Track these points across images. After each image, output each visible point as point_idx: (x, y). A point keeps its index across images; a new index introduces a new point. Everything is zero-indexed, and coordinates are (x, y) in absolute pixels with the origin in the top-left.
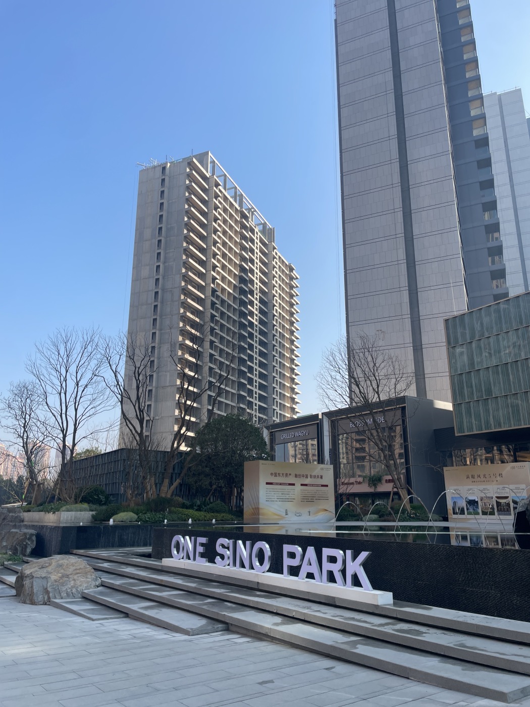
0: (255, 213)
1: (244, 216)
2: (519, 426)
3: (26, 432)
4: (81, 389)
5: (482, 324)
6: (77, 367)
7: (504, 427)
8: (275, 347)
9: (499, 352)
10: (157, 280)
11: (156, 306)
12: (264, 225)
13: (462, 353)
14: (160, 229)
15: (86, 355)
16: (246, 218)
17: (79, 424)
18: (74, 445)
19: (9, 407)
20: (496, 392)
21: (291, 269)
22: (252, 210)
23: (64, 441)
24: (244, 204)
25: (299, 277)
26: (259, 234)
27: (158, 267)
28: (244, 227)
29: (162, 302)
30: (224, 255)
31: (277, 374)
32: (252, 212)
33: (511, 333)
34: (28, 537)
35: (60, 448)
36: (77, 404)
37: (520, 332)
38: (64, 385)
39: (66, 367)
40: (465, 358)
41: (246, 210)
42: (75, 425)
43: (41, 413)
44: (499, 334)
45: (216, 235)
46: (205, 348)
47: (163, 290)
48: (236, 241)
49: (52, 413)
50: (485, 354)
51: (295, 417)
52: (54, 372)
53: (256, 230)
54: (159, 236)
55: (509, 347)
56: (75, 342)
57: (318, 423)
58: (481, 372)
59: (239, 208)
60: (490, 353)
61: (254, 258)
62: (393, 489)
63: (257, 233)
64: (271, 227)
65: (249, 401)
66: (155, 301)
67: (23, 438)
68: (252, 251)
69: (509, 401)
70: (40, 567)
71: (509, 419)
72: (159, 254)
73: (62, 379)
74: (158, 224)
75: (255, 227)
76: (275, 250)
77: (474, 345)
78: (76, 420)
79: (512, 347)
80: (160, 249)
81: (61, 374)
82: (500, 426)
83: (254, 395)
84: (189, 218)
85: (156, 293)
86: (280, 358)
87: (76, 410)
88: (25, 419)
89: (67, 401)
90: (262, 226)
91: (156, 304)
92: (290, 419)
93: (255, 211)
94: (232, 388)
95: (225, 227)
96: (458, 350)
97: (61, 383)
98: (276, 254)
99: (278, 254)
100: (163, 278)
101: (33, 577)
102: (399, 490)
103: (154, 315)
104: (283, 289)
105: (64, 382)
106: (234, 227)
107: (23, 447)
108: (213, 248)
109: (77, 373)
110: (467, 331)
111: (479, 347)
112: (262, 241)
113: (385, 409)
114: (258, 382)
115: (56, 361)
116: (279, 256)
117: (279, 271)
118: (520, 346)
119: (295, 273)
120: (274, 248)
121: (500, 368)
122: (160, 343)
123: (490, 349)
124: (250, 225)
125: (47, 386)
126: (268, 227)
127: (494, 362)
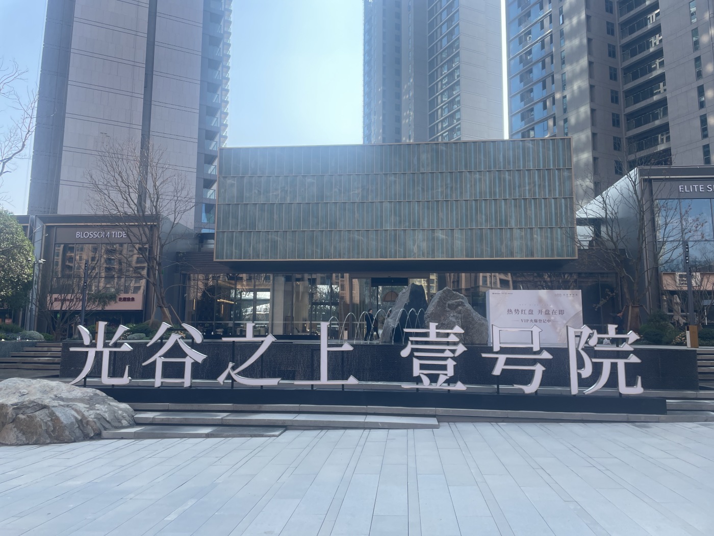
5: (256, 163)
7: (262, 258)
9: (268, 192)
13: (232, 185)
33: (281, 178)
37: (289, 179)
40: (235, 190)
50: (255, 191)
55: (277, 189)
58: (249, 206)
60: (259, 192)
69: (270, 236)
71: (267, 252)
77: (245, 180)
79: (279, 191)
82: (258, 257)
110: (241, 166)
111: (250, 183)
118: (287, 191)
121: (266, 206)
127: (262, 200)
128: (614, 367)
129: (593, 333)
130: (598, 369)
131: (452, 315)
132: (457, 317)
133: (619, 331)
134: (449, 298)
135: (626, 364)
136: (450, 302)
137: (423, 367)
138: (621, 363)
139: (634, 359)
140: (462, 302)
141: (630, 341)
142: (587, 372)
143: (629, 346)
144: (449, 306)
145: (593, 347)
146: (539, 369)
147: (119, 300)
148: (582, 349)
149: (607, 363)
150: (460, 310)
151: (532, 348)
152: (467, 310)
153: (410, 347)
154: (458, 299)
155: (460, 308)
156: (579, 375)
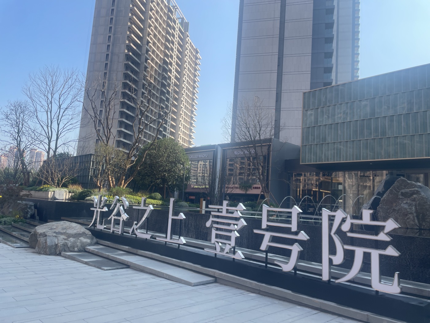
0: (177, 10)
1: (170, 10)
2: (339, 161)
3: (20, 137)
4: (62, 111)
5: (326, 98)
6: (60, 95)
7: (330, 161)
8: (183, 102)
9: (334, 115)
10: (109, 46)
11: (106, 64)
12: (183, 19)
13: (311, 115)
14: (113, 10)
15: (66, 87)
16: (172, 12)
17: (60, 134)
18: (56, 148)
19: (7, 117)
20: (329, 140)
21: (197, 52)
22: (176, 7)
23: (49, 145)
24: (170, 2)
25: (201, 58)
26: (179, 24)
27: (110, 37)
28: (169, 18)
29: (111, 62)
30: (155, 36)
31: (182, 119)
32: (176, 9)
33: (343, 105)
34: (29, 206)
35: (46, 149)
36: (59, 120)
37: (349, 105)
38: (50, 106)
39: (52, 94)
40: (313, 118)
41: (172, 6)
42: (57, 135)
43: (32, 123)
44: (336, 105)
45: (151, 21)
46: (138, 96)
47: (112, 53)
48: (163, 27)
49: (41, 125)
50: (325, 116)
51: (191, 147)
52: (43, 97)
53: (177, 22)
54: (111, 15)
55: (341, 113)
56: (59, 77)
57: (214, 151)
58: (321, 127)
59: (167, 5)
60: (328, 117)
61: (175, 41)
62: (261, 192)
63: (178, 24)
64: (187, 21)
65: (163, 134)
66: (106, 61)
67: (17, 140)
68: (173, 36)
69: (336, 146)
70: (50, 229)
71: (334, 157)
72: (111, 28)
73: (49, 102)
74: (111, 6)
75: (177, 19)
76: (188, 38)
77: (319, 110)
78: (58, 132)
79: (342, 114)
80: (112, 24)
81: (48, 99)
82: (328, 161)
83: (167, 131)
84: (133, 6)
85: (107, 55)
86: (185, 109)
87: (58, 125)
88: (18, 127)
89: (52, 118)
90: (181, 19)
91: (107, 62)
92: (187, 147)
93: (178, 8)
94: (154, 125)
95: (157, 16)
96: (309, 112)
97: (48, 104)
98: (189, 40)
99: (190, 40)
100: (113, 45)
101: (46, 236)
102: (265, 193)
103: (105, 70)
104: (191, 64)
105: (50, 104)
106: (163, 17)
107: (17, 146)
108: (148, 29)
109: (60, 99)
110: (316, 101)
111: (322, 112)
112: (180, 30)
113: (263, 144)
114: (170, 123)
115: (45, 89)
116: (190, 42)
117: (190, 52)
118: (347, 113)
119: (199, 55)
120: (188, 36)
121: (333, 126)
122: (108, 89)
123: (329, 114)
124: (173, 18)
125: (38, 105)
126: (185, 21)
127: (330, 122)
128: (367, 257)
129: (346, 218)
130: (349, 257)
131: (405, 202)
132: (411, 204)
133: (374, 217)
134: (403, 187)
135: (381, 256)
136: (403, 191)
137: (217, 236)
138: (375, 254)
139: (391, 251)
140: (417, 191)
141: (387, 230)
142: (339, 259)
143: (385, 236)
144: (403, 194)
145: (345, 233)
146: (296, 249)
147: (253, 188)
148: (334, 234)
149: (359, 252)
150: (415, 198)
151: (290, 228)
152: (423, 198)
153: (211, 219)
154: (413, 188)
155: (415, 196)
156: (331, 261)
